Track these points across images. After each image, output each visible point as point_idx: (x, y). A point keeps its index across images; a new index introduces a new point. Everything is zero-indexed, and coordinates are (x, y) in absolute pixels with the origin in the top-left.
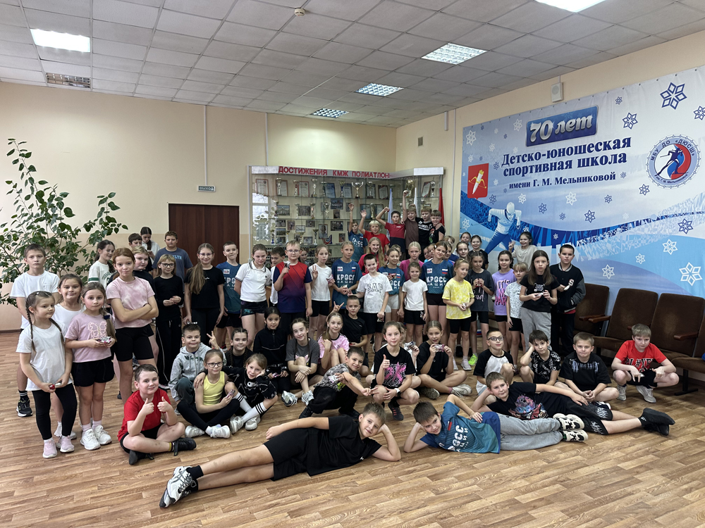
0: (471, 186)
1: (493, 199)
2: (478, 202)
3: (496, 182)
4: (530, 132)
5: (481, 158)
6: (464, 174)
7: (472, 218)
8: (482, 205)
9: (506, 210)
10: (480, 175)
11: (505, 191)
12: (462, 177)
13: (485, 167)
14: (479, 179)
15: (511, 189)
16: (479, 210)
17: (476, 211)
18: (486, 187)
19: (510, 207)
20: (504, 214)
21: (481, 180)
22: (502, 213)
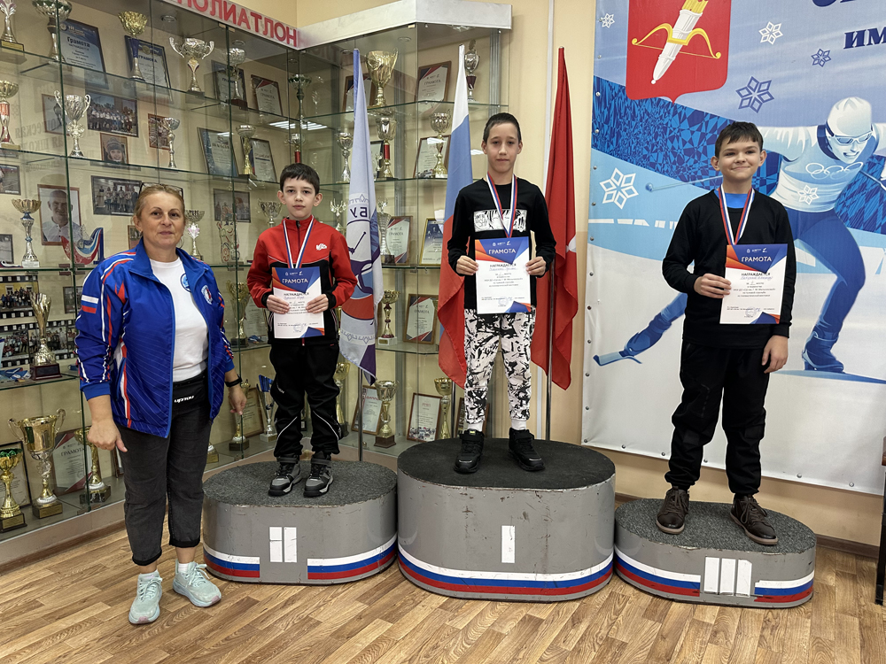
0: (641, 60)
1: (759, 94)
2: (677, 111)
3: (771, 32)
6: (608, 22)
7: (653, 166)
8: (697, 117)
9: (823, 129)
10: (691, 14)
11: (822, 58)
12: (603, 37)
14: (683, 29)
15: (855, 49)
16: (686, 136)
17: (672, 140)
18: (719, 55)
19: (848, 117)
20: (815, 141)
21: (692, 33)
22: (802, 138)
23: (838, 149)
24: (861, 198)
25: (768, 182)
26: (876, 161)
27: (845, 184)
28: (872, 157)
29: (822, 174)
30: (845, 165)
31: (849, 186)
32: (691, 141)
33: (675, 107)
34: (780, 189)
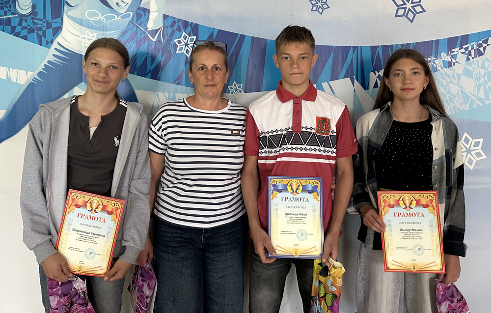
24: (133, 46)
25: (54, 25)
26: (142, 13)
28: (139, 9)
29: (100, 21)
30: (118, 14)
31: (123, 35)
34: (64, 32)
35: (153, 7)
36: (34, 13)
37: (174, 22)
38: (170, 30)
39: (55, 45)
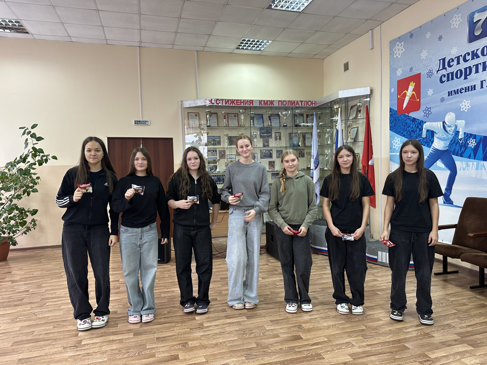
0: (400, 102)
1: (428, 112)
3: (430, 92)
4: (472, 25)
5: (411, 69)
6: (393, 90)
7: (404, 136)
8: (414, 120)
9: (444, 122)
10: (411, 87)
11: (443, 100)
12: (391, 94)
13: (417, 78)
14: (410, 92)
15: (450, 97)
16: (411, 126)
17: (408, 127)
18: (418, 100)
19: (450, 118)
20: (442, 126)
21: (412, 93)
22: (439, 126)
23: (448, 129)
24: (454, 145)
25: (432, 140)
27: (450, 140)
28: (456, 131)
29: (444, 137)
30: (450, 134)
31: (451, 141)
32: (413, 128)
33: (409, 116)
34: (434, 143)
35: (461, 130)
36: (426, 137)
37: (468, 135)
38: (466, 138)
39: (432, 147)
